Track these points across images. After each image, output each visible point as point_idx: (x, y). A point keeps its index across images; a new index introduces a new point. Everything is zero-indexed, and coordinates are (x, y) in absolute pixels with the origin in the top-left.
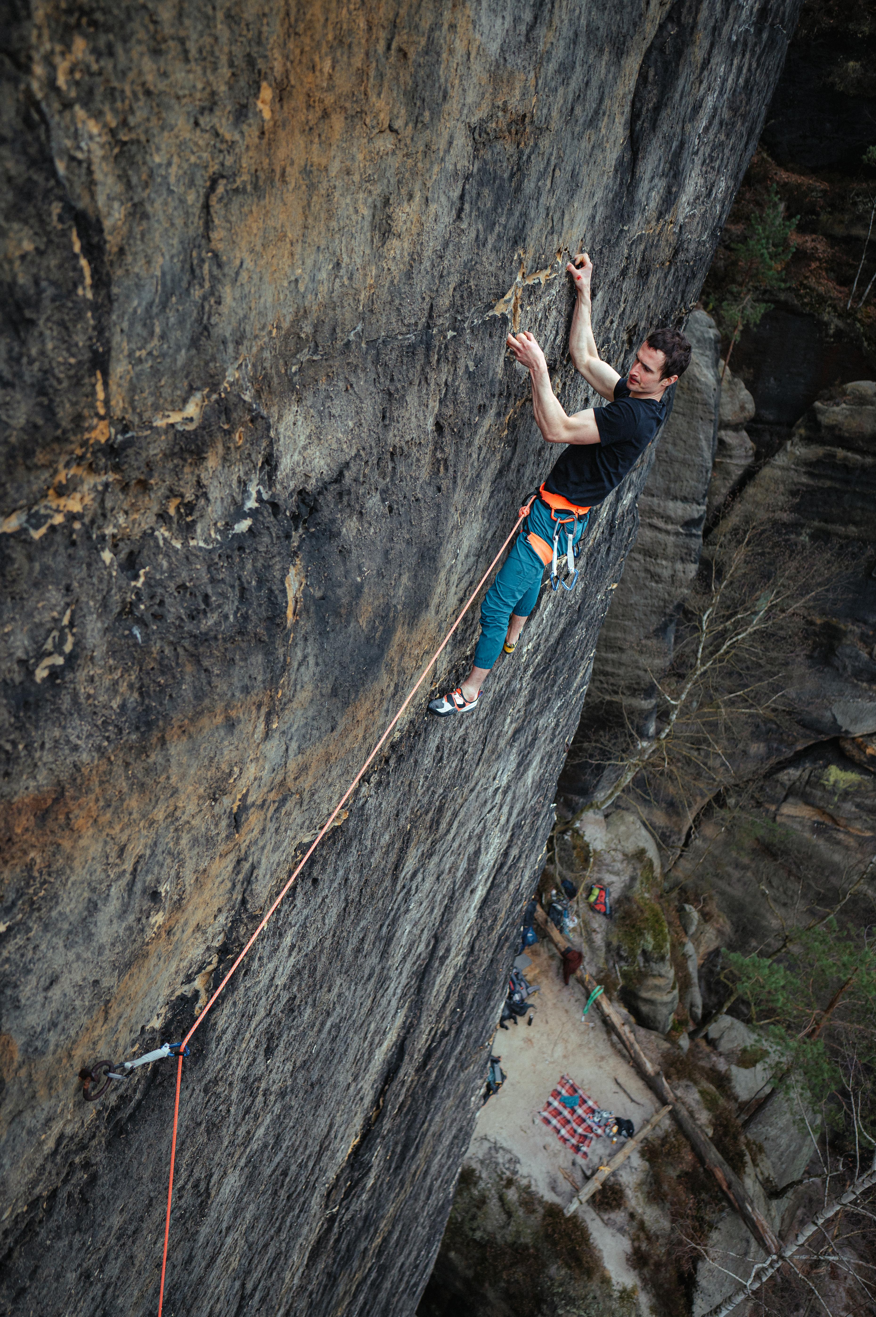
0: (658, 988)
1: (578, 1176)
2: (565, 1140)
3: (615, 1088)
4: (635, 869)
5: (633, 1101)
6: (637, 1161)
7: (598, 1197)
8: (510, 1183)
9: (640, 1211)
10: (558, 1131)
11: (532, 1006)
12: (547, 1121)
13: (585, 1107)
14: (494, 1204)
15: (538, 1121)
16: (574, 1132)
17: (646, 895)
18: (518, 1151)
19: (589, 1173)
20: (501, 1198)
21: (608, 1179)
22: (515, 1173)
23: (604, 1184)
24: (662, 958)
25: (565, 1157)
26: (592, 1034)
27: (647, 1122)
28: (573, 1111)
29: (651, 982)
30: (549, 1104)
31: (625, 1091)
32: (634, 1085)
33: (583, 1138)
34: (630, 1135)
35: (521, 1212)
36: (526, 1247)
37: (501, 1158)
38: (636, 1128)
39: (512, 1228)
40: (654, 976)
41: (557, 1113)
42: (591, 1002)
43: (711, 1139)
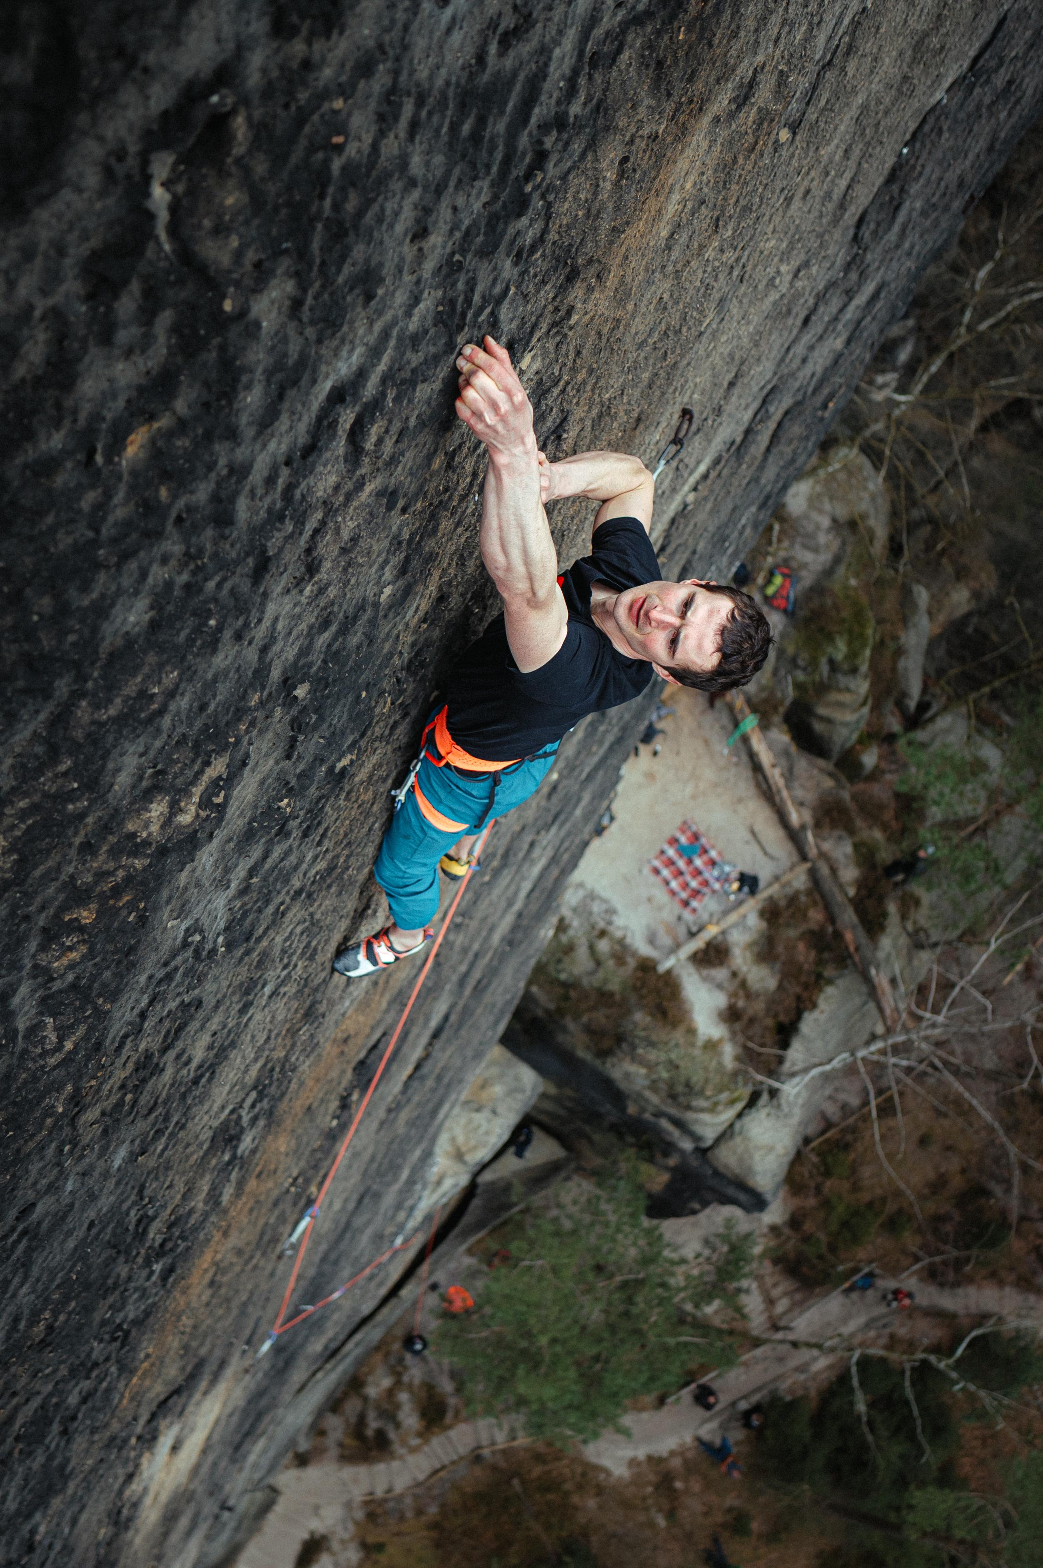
0: (841, 705)
1: (682, 932)
2: (673, 893)
3: (748, 836)
4: (844, 543)
5: (766, 853)
6: (754, 921)
7: (700, 955)
8: (603, 934)
9: (744, 969)
10: (667, 883)
11: (662, 732)
12: (656, 871)
13: (705, 858)
14: (582, 952)
15: (646, 871)
16: (685, 886)
17: (853, 582)
18: (617, 902)
19: (694, 929)
20: (592, 948)
21: (715, 938)
22: (610, 923)
23: (709, 944)
24: (854, 671)
25: (670, 910)
26: (733, 770)
27: (777, 878)
28: (690, 862)
29: (834, 696)
30: (663, 852)
31: (759, 842)
32: (772, 834)
33: (696, 893)
34: (753, 892)
35: (611, 963)
36: (611, 994)
37: (596, 907)
38: (762, 884)
39: (600, 975)
40: (839, 690)
41: (670, 863)
42: (737, 735)
43: (851, 900)
